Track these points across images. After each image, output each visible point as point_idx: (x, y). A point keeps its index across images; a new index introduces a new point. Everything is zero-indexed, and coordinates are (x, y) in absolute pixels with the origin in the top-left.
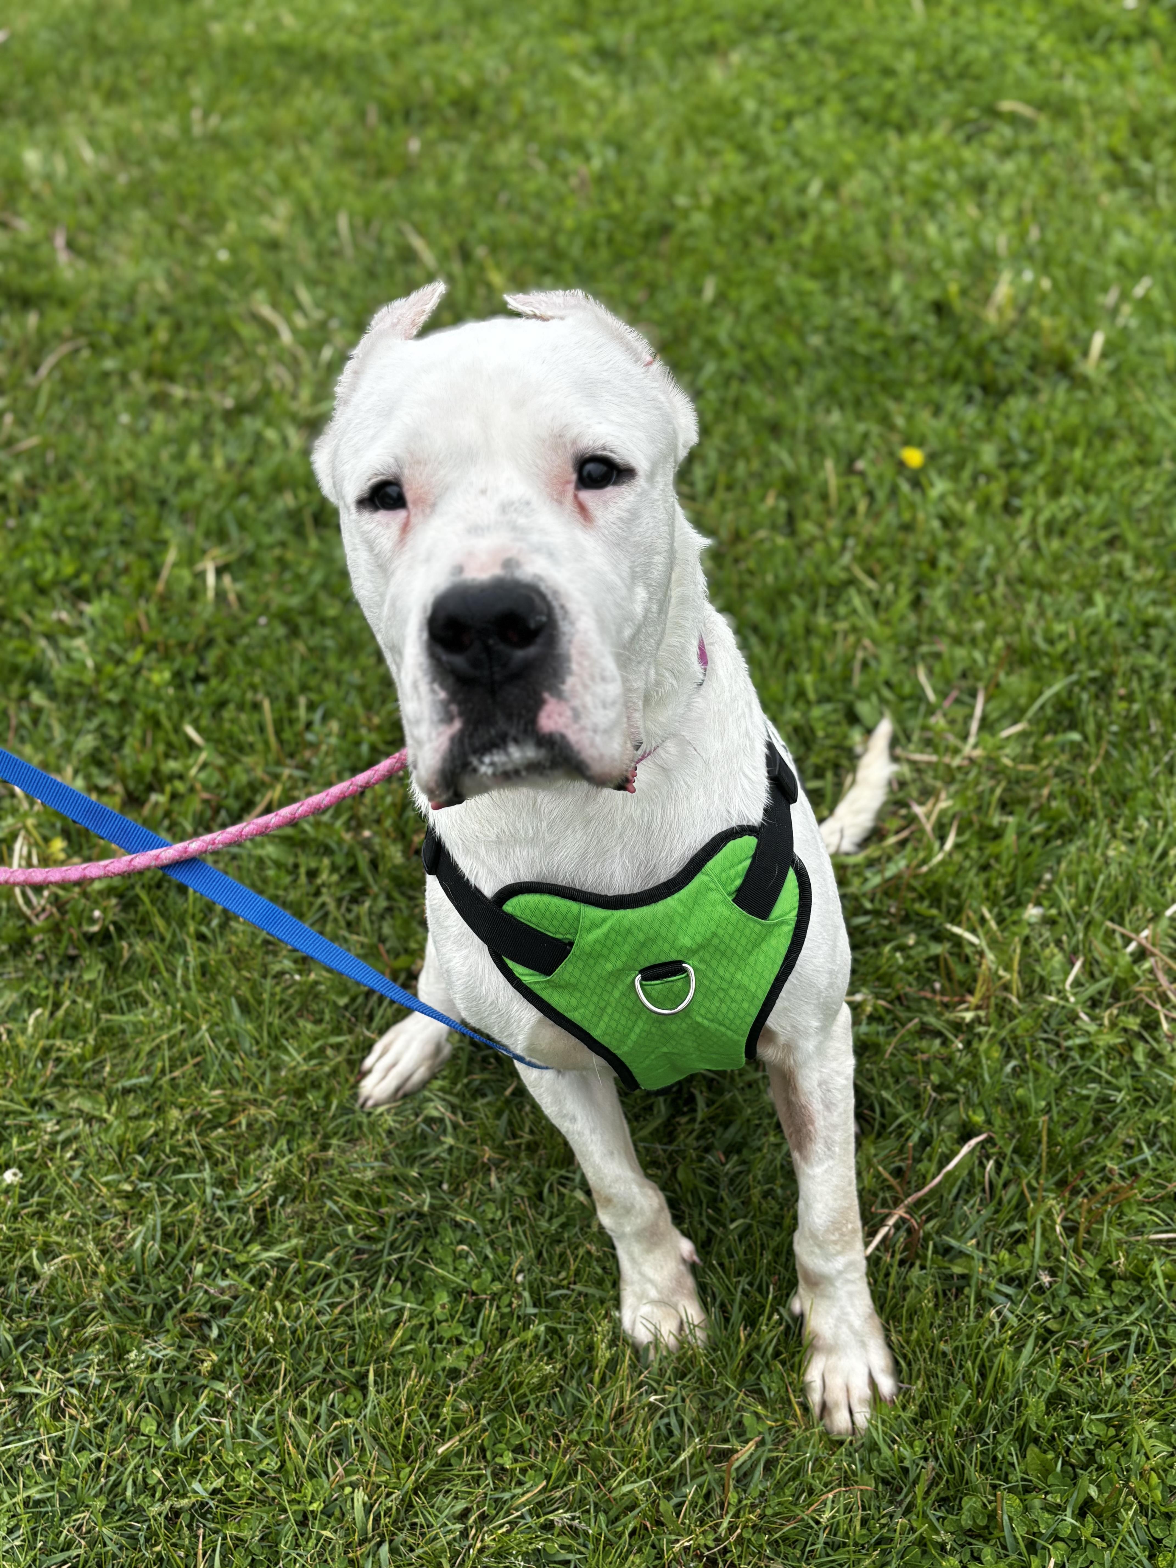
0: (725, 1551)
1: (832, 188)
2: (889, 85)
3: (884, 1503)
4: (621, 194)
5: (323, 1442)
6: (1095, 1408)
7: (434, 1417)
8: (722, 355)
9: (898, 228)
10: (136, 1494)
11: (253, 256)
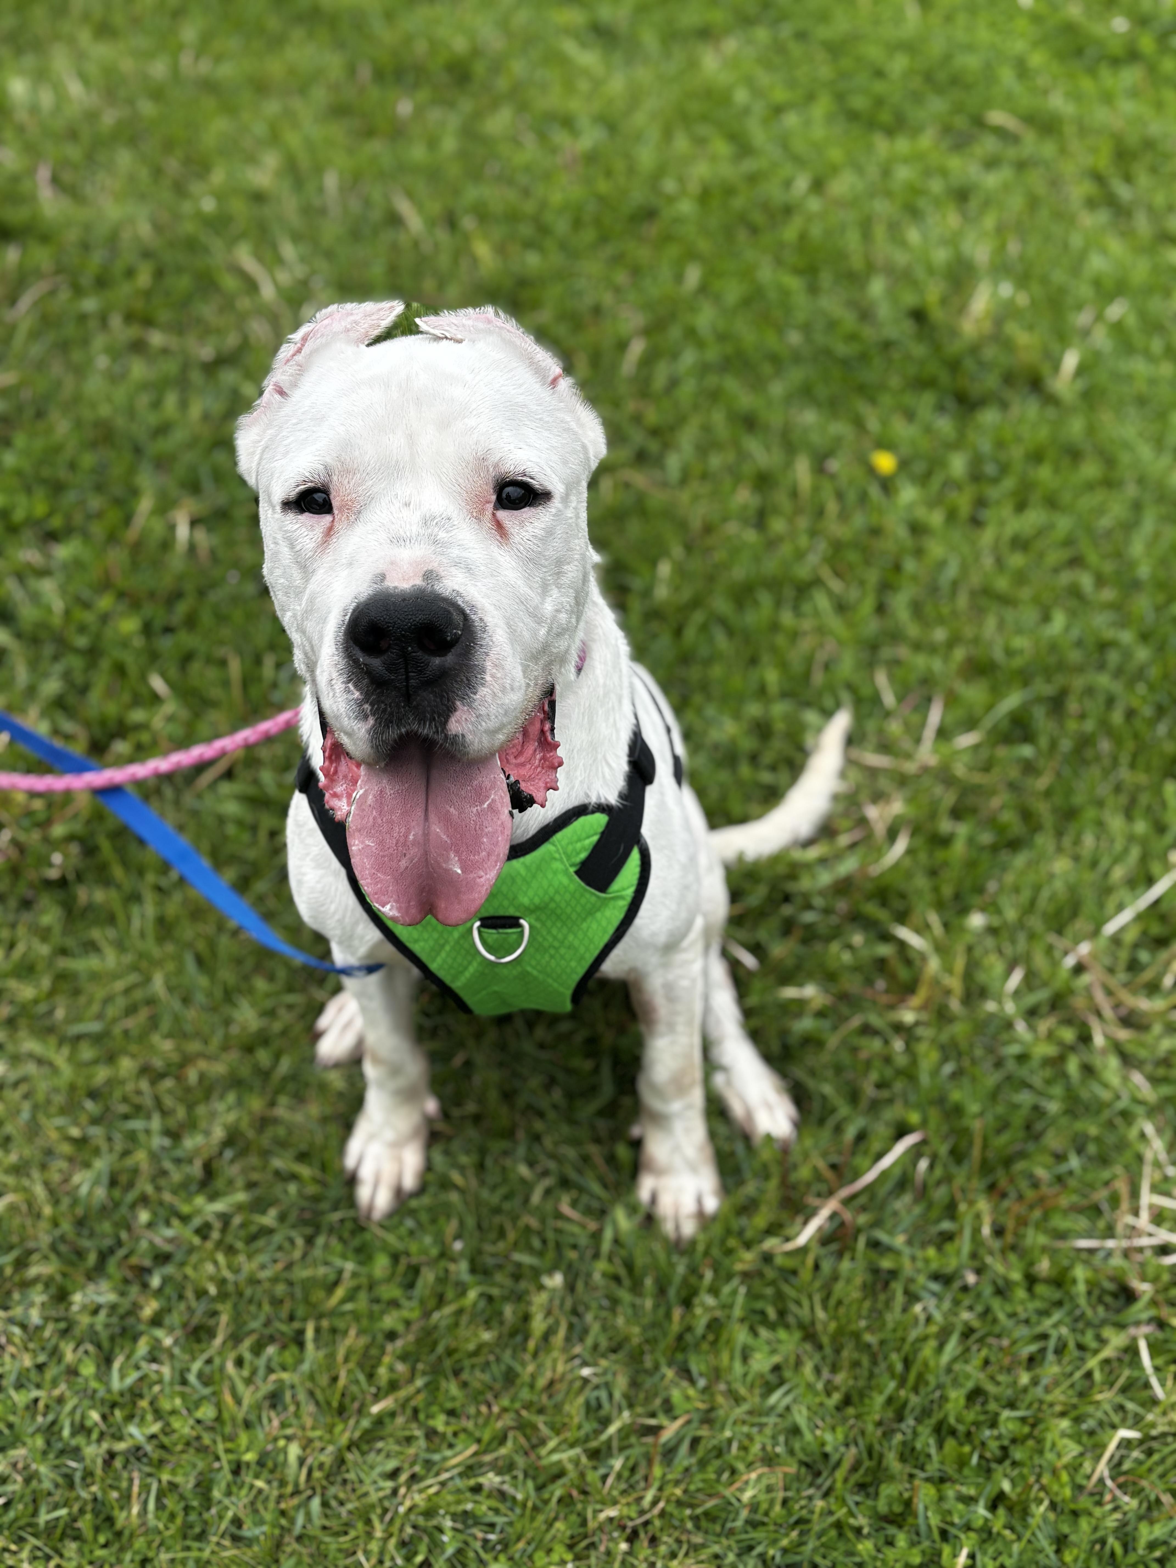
0: (646, 1523)
1: (818, 186)
2: (879, 87)
3: (805, 1485)
4: (609, 174)
5: (260, 1394)
6: (1012, 1405)
7: (371, 1376)
8: (700, 344)
9: (880, 232)
10: (73, 1434)
11: (239, 207)
